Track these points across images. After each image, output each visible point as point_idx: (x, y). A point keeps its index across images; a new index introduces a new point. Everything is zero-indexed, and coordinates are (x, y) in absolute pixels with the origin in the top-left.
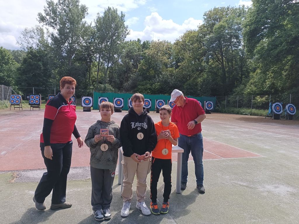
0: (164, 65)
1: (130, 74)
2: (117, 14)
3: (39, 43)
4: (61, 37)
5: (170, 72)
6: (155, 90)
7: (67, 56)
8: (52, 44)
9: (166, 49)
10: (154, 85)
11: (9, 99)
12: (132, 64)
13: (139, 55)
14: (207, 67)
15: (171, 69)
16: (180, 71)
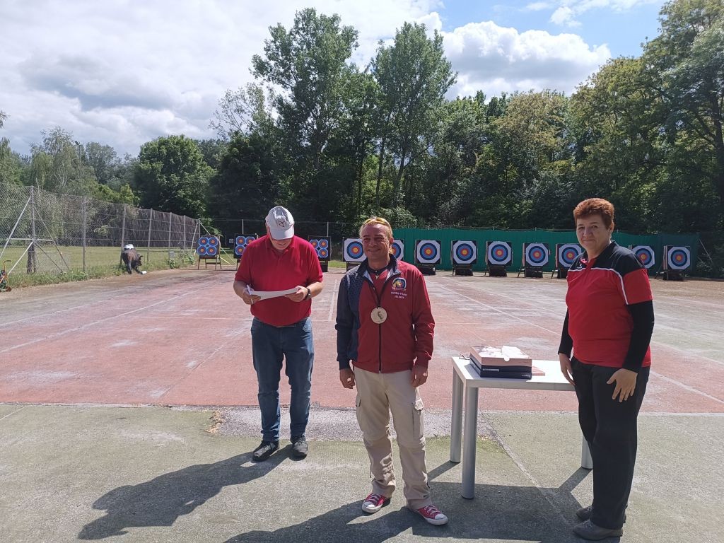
0: (545, 153)
1: (455, 179)
2: (424, 37)
3: (253, 122)
4: (298, 105)
6: (521, 217)
7: (311, 146)
8: (280, 122)
9: (551, 113)
10: (517, 205)
11: (196, 246)
12: (461, 156)
13: (479, 133)
14: (668, 152)
15: (564, 162)
16: (589, 166)
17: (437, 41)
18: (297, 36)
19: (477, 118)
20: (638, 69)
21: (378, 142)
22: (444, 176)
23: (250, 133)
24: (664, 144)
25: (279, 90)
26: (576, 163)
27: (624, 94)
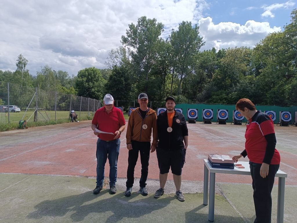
0: (242, 72)
1: (204, 84)
2: (191, 26)
3: (122, 62)
4: (139, 55)
5: (250, 80)
6: (232, 99)
7: (145, 71)
8: (132, 61)
9: (245, 56)
10: (230, 94)
12: (206, 74)
13: (214, 64)
15: (250, 76)
16: (261, 78)
17: (196, 29)
18: (139, 28)
19: (213, 59)
20: (282, 36)
21: (172, 69)
22: (199, 83)
23: (120, 66)
24: (294, 68)
25: (132, 49)
26: (255, 77)
27: (276, 47)
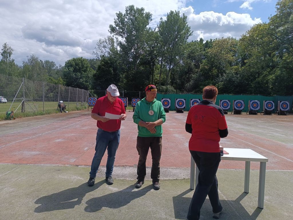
0: (228, 63)
1: (191, 74)
2: (179, 16)
3: (110, 51)
4: (128, 45)
5: (236, 70)
7: (133, 61)
8: (120, 51)
9: (231, 46)
10: (217, 84)
11: (87, 102)
12: (194, 65)
13: (201, 55)
14: (280, 62)
15: (236, 67)
16: (247, 68)
17: (184, 18)
18: (127, 17)
19: (201, 49)
20: (267, 28)
21: (160, 59)
22: (186, 73)
23: (109, 56)
24: (278, 59)
26: (241, 67)
27: (261, 38)
